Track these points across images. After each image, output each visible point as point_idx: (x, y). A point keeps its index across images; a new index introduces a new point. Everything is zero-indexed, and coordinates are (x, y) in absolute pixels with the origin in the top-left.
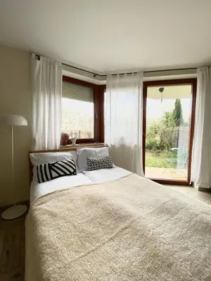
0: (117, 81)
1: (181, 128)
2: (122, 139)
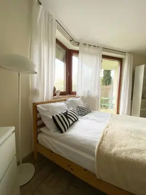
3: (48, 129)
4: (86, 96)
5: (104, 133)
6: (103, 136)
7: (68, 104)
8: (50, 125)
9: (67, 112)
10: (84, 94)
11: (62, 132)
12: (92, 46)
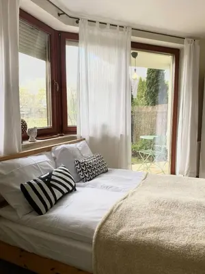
0: (96, 31)
1: (160, 108)
2: (104, 127)
3: (14, 210)
4: (98, 135)
5: (113, 208)
6: (111, 213)
7: (55, 159)
8: (17, 202)
9: (51, 174)
10: (95, 131)
11: (40, 213)
12: (108, 26)
